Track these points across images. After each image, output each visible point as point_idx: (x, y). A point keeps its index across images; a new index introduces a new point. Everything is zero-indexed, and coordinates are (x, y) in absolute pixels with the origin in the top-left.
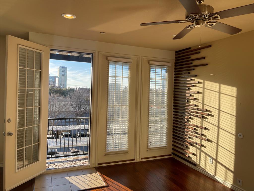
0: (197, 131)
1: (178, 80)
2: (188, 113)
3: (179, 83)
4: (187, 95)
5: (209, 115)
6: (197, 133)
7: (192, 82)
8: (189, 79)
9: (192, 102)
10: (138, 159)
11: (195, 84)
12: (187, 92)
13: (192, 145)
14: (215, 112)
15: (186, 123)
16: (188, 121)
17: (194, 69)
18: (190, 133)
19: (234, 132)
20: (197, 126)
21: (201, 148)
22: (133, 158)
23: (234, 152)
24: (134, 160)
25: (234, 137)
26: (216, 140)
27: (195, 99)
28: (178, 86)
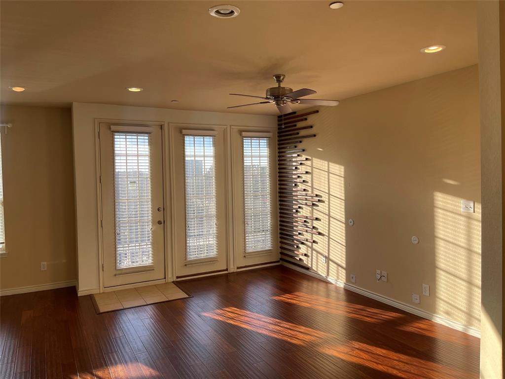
0: (307, 224)
1: (283, 156)
2: (296, 200)
3: (284, 160)
4: (294, 177)
5: (319, 201)
6: (307, 227)
7: (299, 159)
8: (296, 155)
9: (301, 186)
10: (233, 269)
11: (302, 162)
12: (294, 172)
13: (303, 243)
14: (325, 197)
15: (294, 215)
16: (297, 211)
17: (301, 142)
18: (299, 227)
19: (343, 220)
20: (307, 217)
21: (312, 245)
22: (225, 268)
23: (344, 244)
24: (227, 270)
25: (344, 225)
26: (327, 232)
27: (304, 181)
28: (283, 164)
